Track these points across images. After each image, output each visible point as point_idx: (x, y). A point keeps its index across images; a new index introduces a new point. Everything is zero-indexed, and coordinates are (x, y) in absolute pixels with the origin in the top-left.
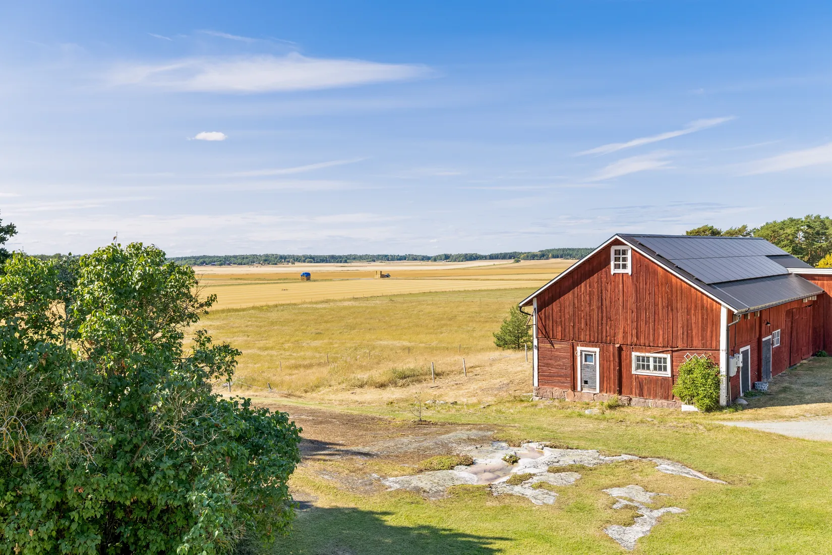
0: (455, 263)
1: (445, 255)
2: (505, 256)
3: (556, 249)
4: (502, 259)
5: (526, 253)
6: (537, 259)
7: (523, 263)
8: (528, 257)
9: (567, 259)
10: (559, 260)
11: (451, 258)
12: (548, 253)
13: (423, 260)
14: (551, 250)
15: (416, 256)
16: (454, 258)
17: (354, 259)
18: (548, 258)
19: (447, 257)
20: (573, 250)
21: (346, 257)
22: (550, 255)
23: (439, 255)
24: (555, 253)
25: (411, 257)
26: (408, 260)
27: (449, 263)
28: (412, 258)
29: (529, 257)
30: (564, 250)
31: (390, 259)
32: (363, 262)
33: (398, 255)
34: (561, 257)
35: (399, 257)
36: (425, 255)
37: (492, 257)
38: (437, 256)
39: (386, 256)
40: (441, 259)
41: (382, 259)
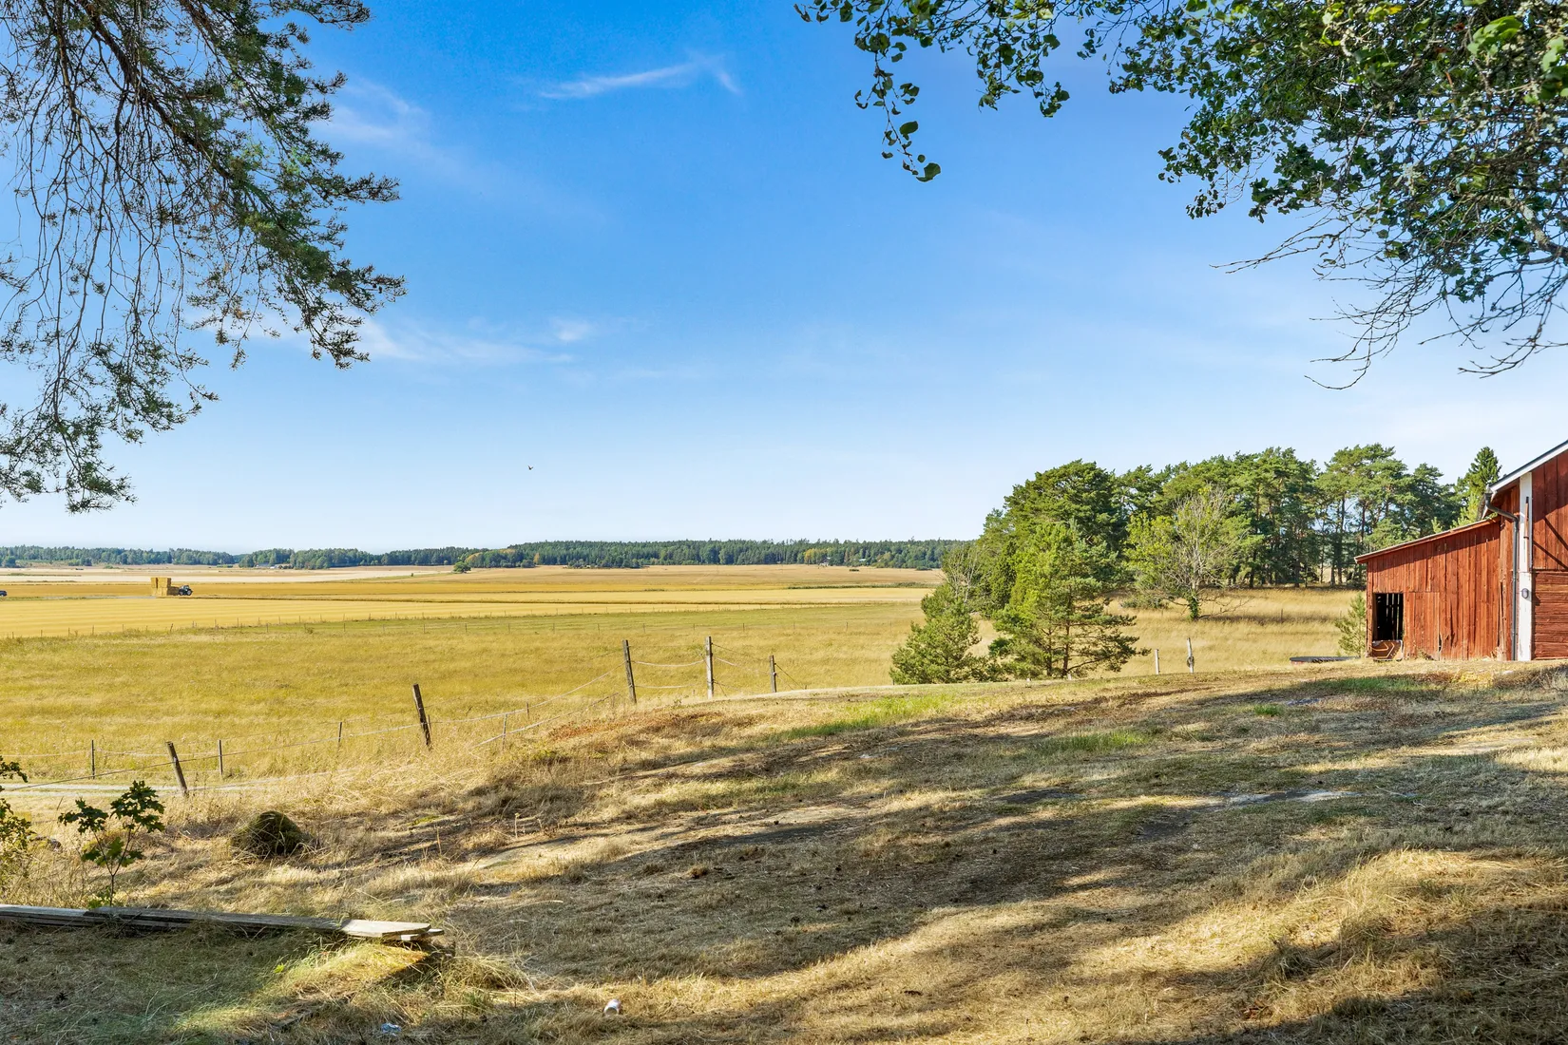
0: (303, 571)
1: (277, 552)
2: (427, 556)
3: (550, 544)
4: (420, 564)
5: (476, 551)
6: (507, 567)
7: (475, 573)
8: (483, 559)
9: (578, 566)
10: (558, 569)
11: (292, 559)
12: (531, 553)
13: (215, 563)
14: (537, 544)
15: (197, 552)
16: (300, 559)
17: (34, 557)
18: (530, 565)
19: (282, 558)
20: (590, 545)
21: (12, 553)
22: (537, 558)
23: (261, 552)
24: (548, 552)
25: (184, 557)
26: (178, 563)
27: (287, 571)
28: (190, 558)
29: (487, 560)
30: (568, 545)
31: (129, 560)
32: (59, 567)
33: (151, 551)
34: (563, 562)
35: (153, 556)
36: (220, 551)
37: (396, 559)
38: (256, 554)
39: (119, 552)
40: (267, 562)
41: (108, 560)
